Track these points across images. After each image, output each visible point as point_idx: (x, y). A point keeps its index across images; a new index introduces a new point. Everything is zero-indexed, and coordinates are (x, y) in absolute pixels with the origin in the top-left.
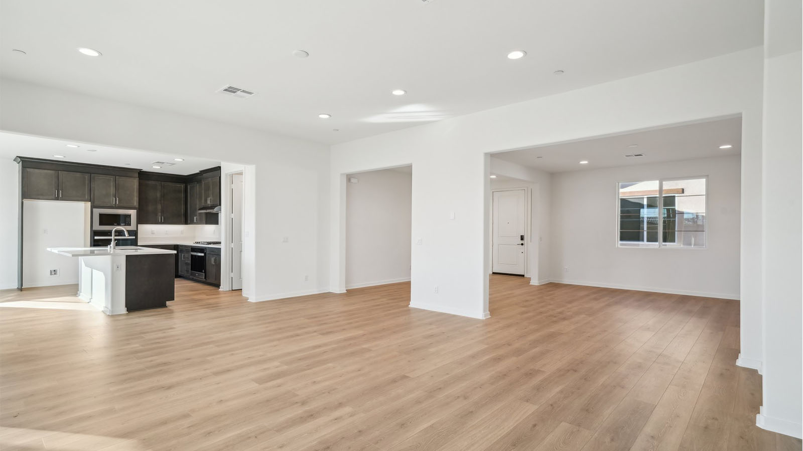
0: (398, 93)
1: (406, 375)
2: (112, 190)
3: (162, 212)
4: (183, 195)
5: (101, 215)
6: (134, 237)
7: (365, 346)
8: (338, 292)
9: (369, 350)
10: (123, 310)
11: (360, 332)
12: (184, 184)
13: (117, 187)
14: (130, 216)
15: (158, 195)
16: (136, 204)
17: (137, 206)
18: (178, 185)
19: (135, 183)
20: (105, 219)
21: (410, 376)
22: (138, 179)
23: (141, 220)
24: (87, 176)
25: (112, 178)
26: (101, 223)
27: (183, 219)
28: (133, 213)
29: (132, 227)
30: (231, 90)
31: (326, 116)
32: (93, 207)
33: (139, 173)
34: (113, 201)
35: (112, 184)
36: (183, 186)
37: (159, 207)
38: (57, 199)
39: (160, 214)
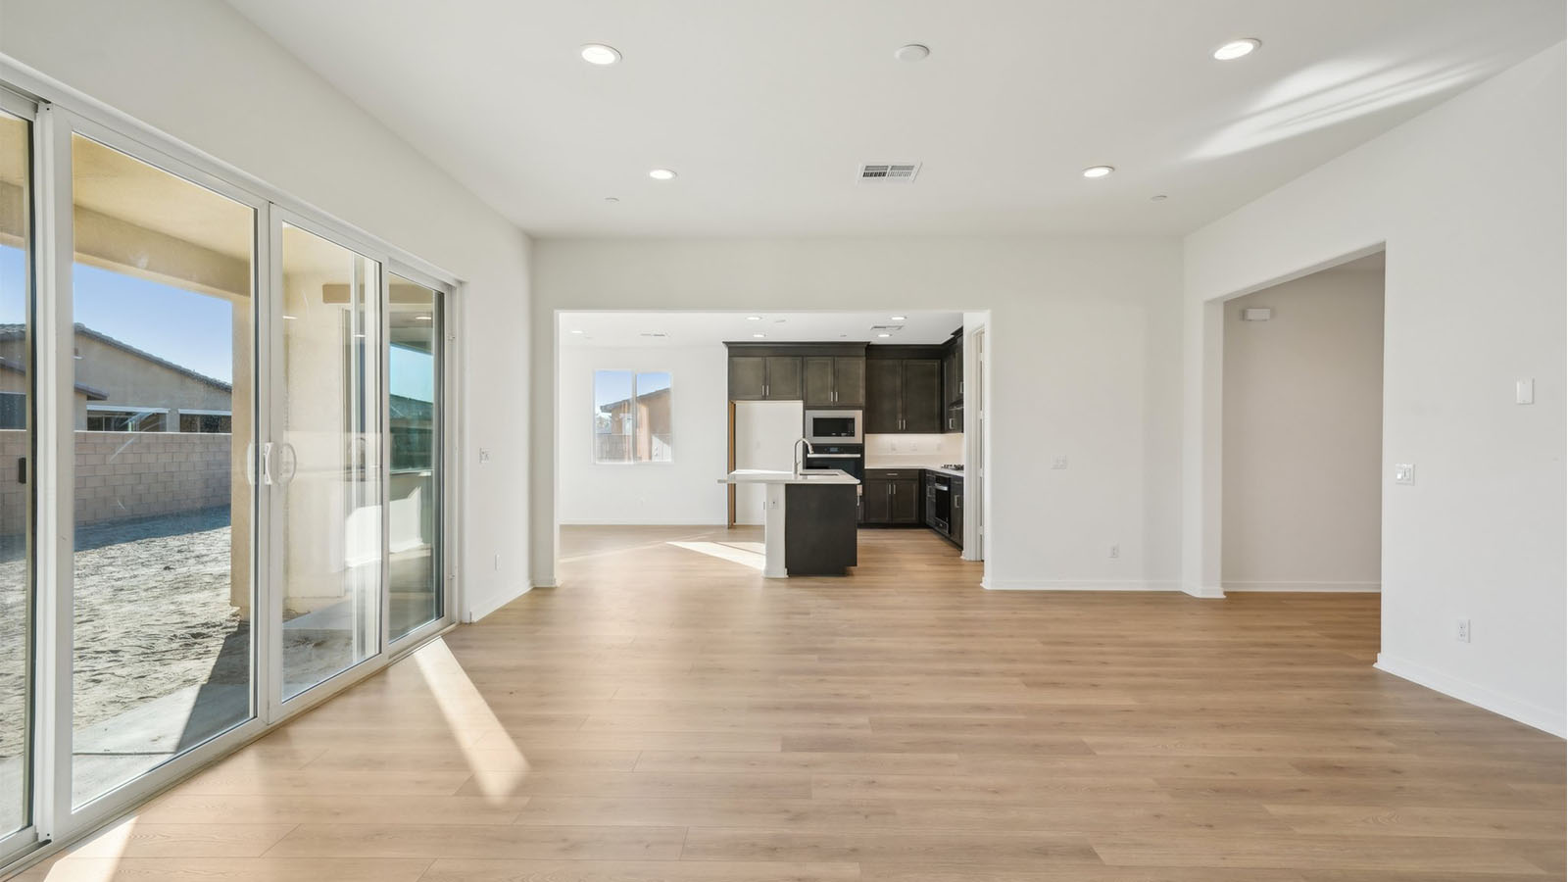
0: (1235, 50)
1: (1097, 850)
2: (830, 379)
3: (905, 412)
4: (937, 381)
5: (816, 421)
6: (859, 456)
7: (1087, 739)
8: (1198, 594)
9: (1087, 751)
10: (782, 572)
11: (1129, 701)
12: (939, 361)
13: (836, 374)
14: (852, 420)
15: (898, 382)
16: (862, 400)
17: (864, 404)
18: (929, 363)
19: (859, 367)
20: (821, 427)
21: (1102, 857)
22: (864, 358)
23: (871, 427)
24: (798, 361)
25: (829, 361)
26: (816, 433)
27: (937, 423)
28: (858, 416)
29: (857, 439)
30: (874, 173)
31: (1103, 172)
32: (806, 408)
33: (866, 349)
34: (832, 397)
35: (830, 370)
36: (936, 364)
37: (899, 404)
38: (764, 398)
39: (900, 416)
